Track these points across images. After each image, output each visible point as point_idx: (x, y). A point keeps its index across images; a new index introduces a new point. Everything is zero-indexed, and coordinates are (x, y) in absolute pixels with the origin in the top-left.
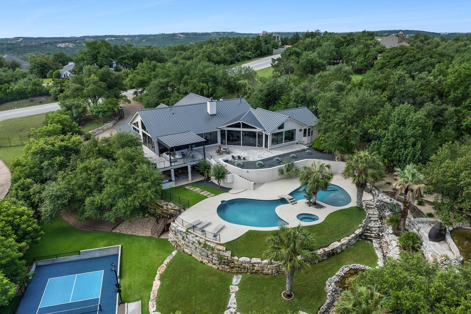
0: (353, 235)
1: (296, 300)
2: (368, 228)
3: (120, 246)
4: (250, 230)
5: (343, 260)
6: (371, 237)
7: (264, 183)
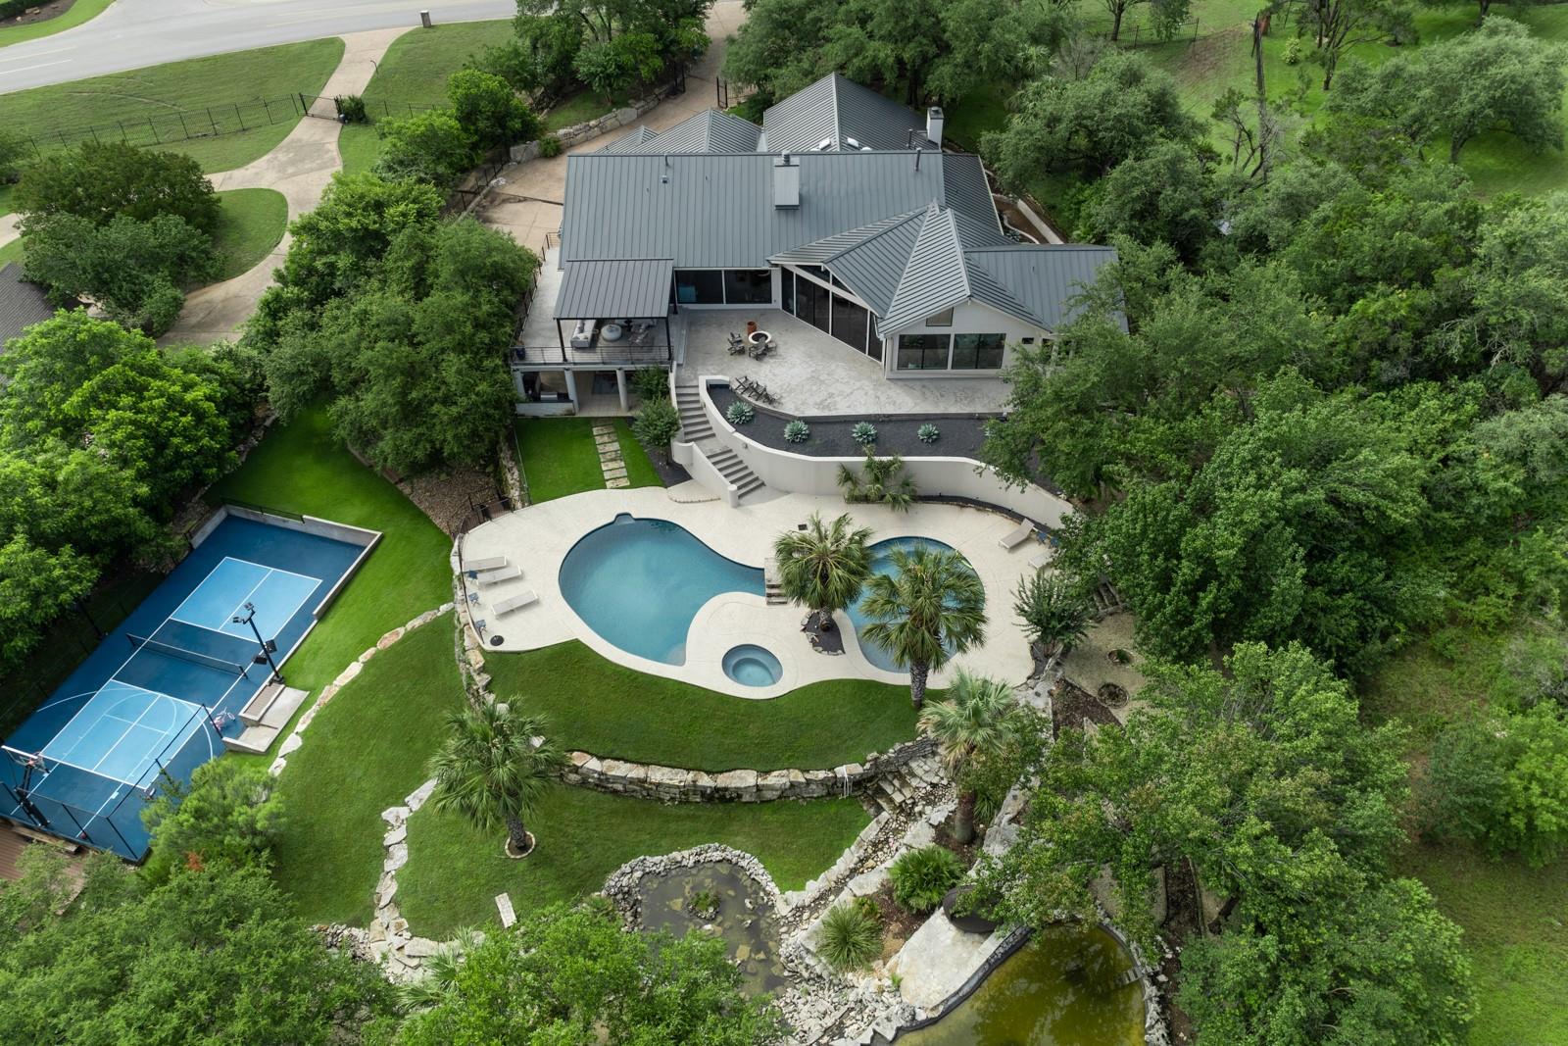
0: (821, 775)
1: (522, 866)
2: (904, 770)
3: (379, 534)
4: (577, 641)
5: (735, 827)
6: (891, 801)
7: (788, 493)
